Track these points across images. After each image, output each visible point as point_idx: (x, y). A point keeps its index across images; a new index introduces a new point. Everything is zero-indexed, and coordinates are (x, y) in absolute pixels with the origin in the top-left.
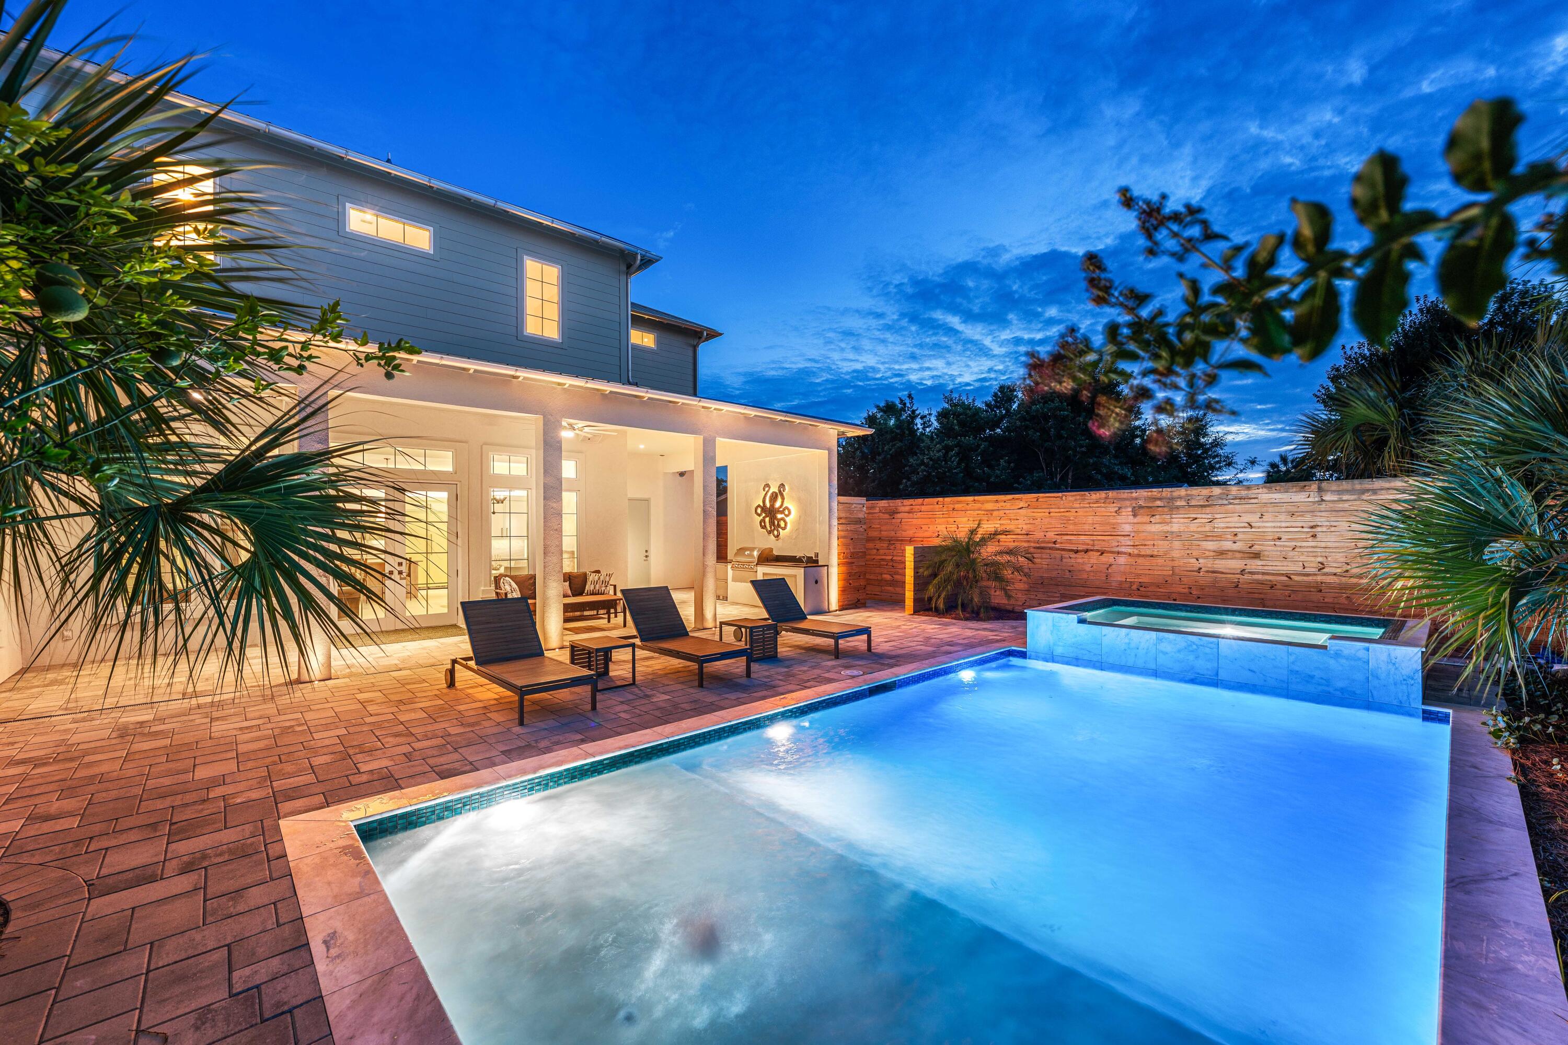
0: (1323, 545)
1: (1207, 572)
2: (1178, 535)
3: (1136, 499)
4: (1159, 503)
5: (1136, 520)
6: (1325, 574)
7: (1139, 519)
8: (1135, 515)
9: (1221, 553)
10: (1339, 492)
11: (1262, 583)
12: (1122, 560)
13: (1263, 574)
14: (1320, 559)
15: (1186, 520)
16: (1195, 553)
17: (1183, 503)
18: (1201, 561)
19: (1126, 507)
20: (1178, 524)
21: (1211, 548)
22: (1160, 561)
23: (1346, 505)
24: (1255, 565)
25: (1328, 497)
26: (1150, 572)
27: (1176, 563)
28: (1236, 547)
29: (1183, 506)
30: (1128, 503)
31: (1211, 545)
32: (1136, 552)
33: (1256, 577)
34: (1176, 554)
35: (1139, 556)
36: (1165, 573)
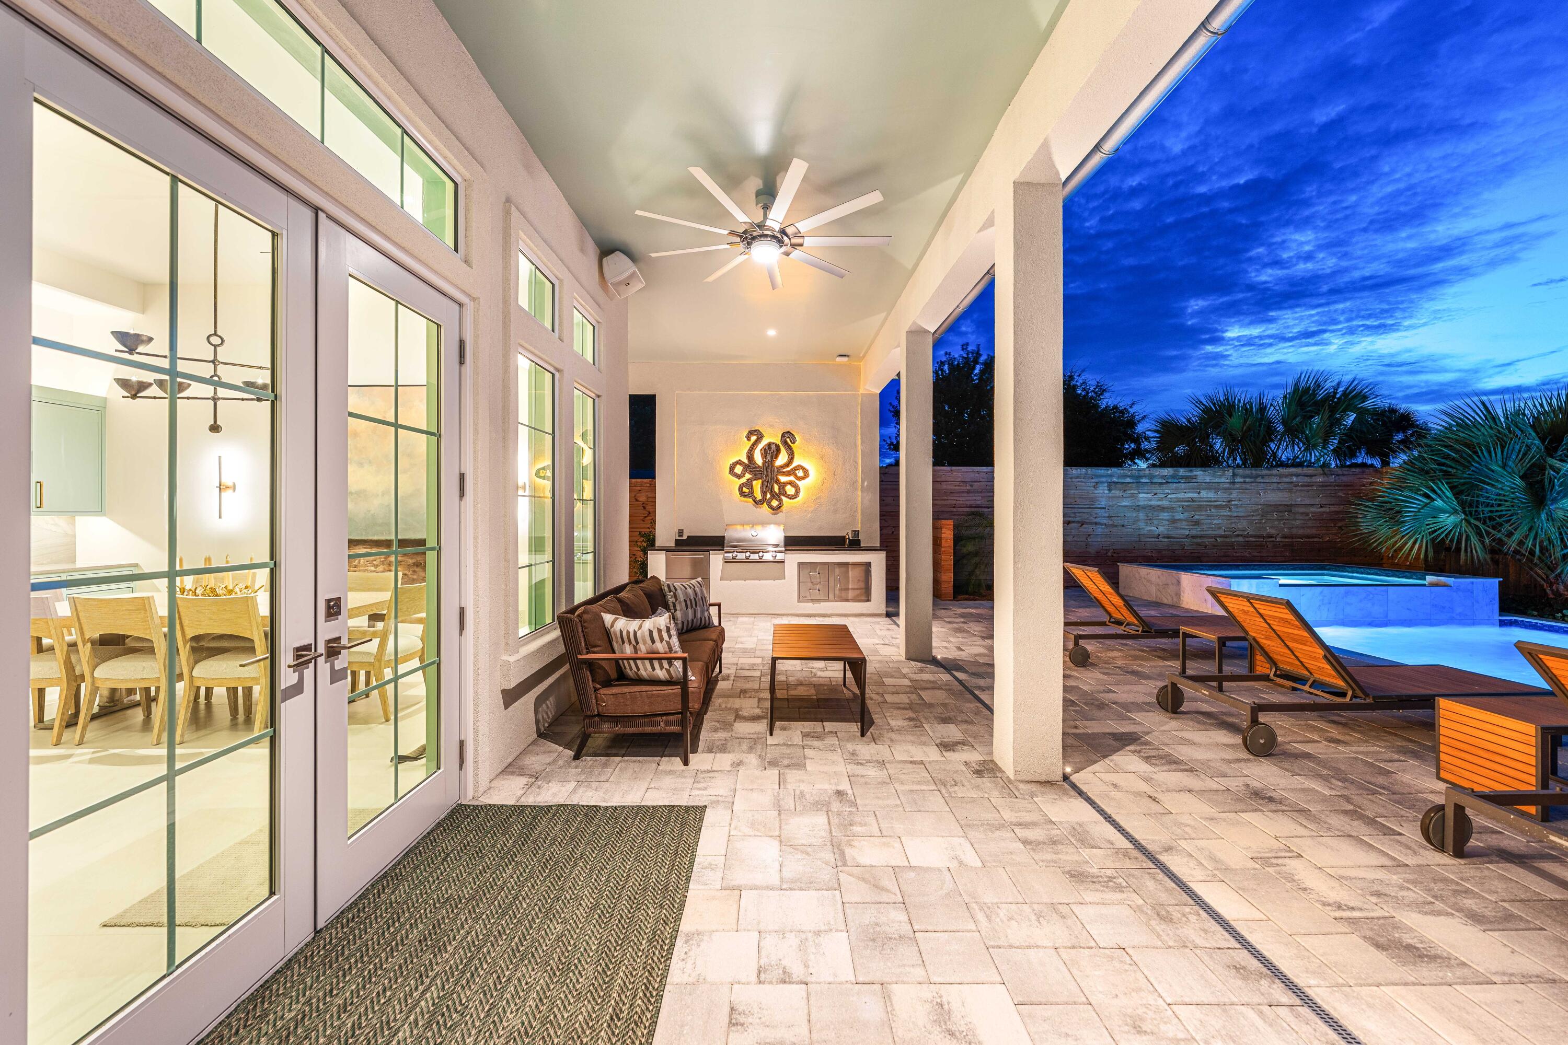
0: (1235, 514)
1: (1164, 537)
2: (1144, 507)
3: (1111, 476)
4: (1128, 480)
5: (1110, 495)
6: (1238, 536)
7: (1113, 493)
8: (1110, 490)
9: (1174, 521)
10: (1244, 477)
11: (1199, 544)
12: (1099, 530)
13: (1201, 537)
14: (1234, 525)
15: (1150, 496)
16: (1155, 522)
17: (1148, 481)
18: (1160, 529)
19: (1102, 483)
20: (1144, 498)
21: (1167, 518)
22: (1129, 530)
23: (1248, 486)
24: (1196, 531)
25: (1238, 480)
26: (1122, 540)
27: (1142, 532)
28: (1182, 517)
29: (1147, 484)
30: (1104, 479)
31: (1165, 515)
32: (1111, 523)
33: (1196, 540)
34: (1142, 524)
35: (1113, 526)
36: (1133, 540)
